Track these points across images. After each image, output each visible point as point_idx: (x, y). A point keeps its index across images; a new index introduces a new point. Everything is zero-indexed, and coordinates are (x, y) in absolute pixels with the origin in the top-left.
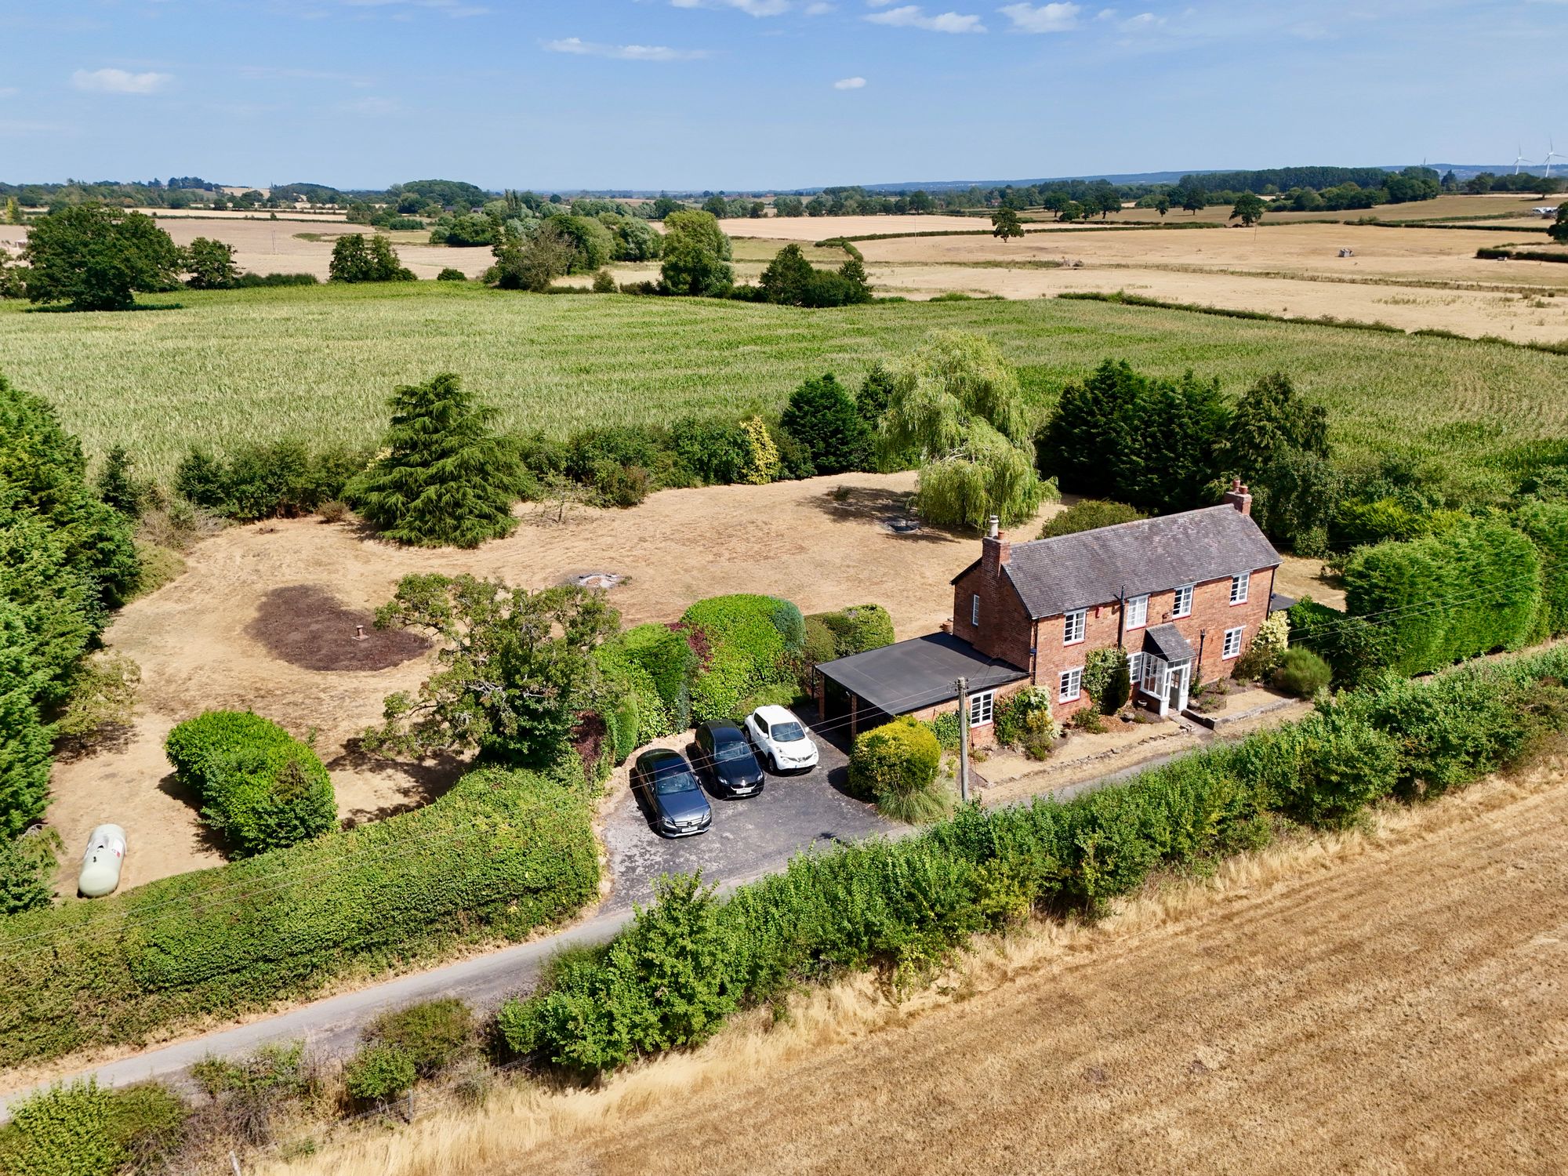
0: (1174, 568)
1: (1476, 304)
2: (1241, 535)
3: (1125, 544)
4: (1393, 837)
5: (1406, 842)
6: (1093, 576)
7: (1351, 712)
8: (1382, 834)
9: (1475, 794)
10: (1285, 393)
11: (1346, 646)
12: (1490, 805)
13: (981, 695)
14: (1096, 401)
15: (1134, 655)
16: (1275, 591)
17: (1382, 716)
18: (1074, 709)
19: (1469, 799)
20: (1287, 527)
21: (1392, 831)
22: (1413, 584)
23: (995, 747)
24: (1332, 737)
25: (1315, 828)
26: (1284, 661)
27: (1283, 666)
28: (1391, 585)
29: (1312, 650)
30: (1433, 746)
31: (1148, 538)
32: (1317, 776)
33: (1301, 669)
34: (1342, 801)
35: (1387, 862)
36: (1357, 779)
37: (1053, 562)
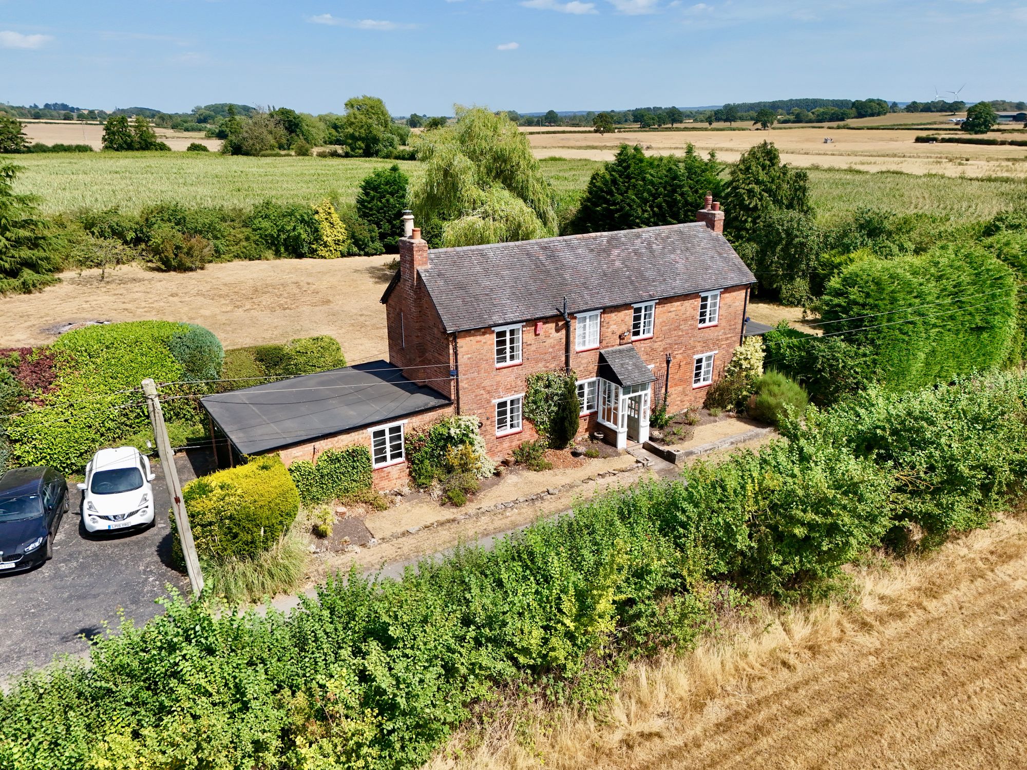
0: (632, 283)
1: (917, 164)
2: (711, 253)
3: (577, 256)
4: (885, 608)
5: (901, 616)
6: (533, 288)
7: (825, 435)
8: (868, 604)
9: (982, 541)
10: (771, 160)
11: (823, 370)
12: (1004, 555)
13: (386, 427)
14: (614, 182)
15: (586, 379)
16: (747, 315)
17: (864, 440)
18: (516, 443)
19: (977, 546)
20: (773, 278)
21: (882, 598)
22: (893, 301)
23: (406, 490)
24: (796, 470)
25: (775, 601)
26: (757, 388)
27: (757, 393)
28: (870, 301)
29: (787, 375)
30: (936, 480)
31: (607, 251)
32: (774, 528)
33: (775, 395)
34: (811, 563)
35: (877, 653)
36: (832, 530)
37: (486, 270)
